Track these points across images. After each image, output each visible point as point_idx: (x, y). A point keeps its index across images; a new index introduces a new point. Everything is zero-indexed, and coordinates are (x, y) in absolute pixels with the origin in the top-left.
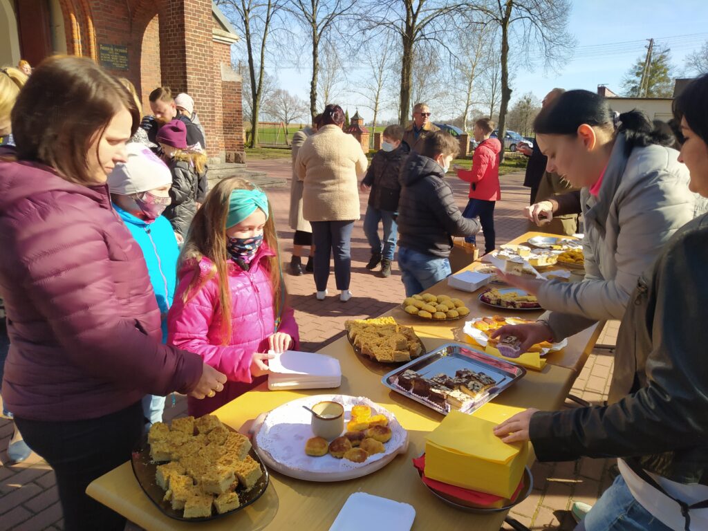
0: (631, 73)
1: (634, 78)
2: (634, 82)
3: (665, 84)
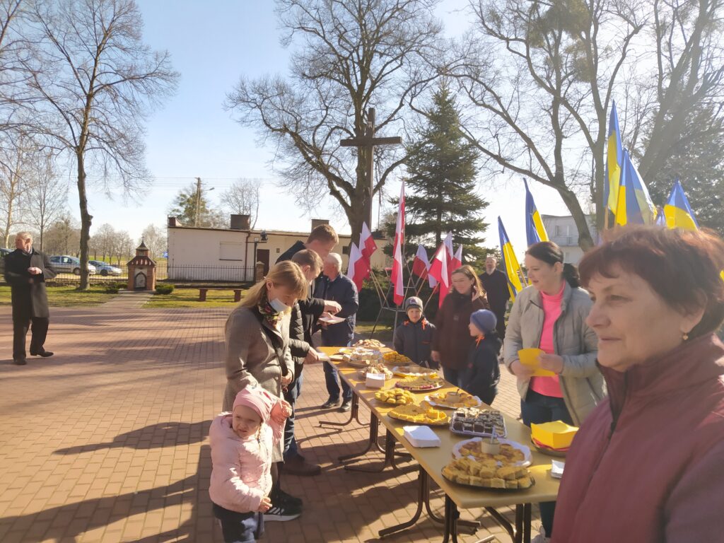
0: (175, 202)
1: (179, 208)
2: (178, 211)
3: (205, 214)
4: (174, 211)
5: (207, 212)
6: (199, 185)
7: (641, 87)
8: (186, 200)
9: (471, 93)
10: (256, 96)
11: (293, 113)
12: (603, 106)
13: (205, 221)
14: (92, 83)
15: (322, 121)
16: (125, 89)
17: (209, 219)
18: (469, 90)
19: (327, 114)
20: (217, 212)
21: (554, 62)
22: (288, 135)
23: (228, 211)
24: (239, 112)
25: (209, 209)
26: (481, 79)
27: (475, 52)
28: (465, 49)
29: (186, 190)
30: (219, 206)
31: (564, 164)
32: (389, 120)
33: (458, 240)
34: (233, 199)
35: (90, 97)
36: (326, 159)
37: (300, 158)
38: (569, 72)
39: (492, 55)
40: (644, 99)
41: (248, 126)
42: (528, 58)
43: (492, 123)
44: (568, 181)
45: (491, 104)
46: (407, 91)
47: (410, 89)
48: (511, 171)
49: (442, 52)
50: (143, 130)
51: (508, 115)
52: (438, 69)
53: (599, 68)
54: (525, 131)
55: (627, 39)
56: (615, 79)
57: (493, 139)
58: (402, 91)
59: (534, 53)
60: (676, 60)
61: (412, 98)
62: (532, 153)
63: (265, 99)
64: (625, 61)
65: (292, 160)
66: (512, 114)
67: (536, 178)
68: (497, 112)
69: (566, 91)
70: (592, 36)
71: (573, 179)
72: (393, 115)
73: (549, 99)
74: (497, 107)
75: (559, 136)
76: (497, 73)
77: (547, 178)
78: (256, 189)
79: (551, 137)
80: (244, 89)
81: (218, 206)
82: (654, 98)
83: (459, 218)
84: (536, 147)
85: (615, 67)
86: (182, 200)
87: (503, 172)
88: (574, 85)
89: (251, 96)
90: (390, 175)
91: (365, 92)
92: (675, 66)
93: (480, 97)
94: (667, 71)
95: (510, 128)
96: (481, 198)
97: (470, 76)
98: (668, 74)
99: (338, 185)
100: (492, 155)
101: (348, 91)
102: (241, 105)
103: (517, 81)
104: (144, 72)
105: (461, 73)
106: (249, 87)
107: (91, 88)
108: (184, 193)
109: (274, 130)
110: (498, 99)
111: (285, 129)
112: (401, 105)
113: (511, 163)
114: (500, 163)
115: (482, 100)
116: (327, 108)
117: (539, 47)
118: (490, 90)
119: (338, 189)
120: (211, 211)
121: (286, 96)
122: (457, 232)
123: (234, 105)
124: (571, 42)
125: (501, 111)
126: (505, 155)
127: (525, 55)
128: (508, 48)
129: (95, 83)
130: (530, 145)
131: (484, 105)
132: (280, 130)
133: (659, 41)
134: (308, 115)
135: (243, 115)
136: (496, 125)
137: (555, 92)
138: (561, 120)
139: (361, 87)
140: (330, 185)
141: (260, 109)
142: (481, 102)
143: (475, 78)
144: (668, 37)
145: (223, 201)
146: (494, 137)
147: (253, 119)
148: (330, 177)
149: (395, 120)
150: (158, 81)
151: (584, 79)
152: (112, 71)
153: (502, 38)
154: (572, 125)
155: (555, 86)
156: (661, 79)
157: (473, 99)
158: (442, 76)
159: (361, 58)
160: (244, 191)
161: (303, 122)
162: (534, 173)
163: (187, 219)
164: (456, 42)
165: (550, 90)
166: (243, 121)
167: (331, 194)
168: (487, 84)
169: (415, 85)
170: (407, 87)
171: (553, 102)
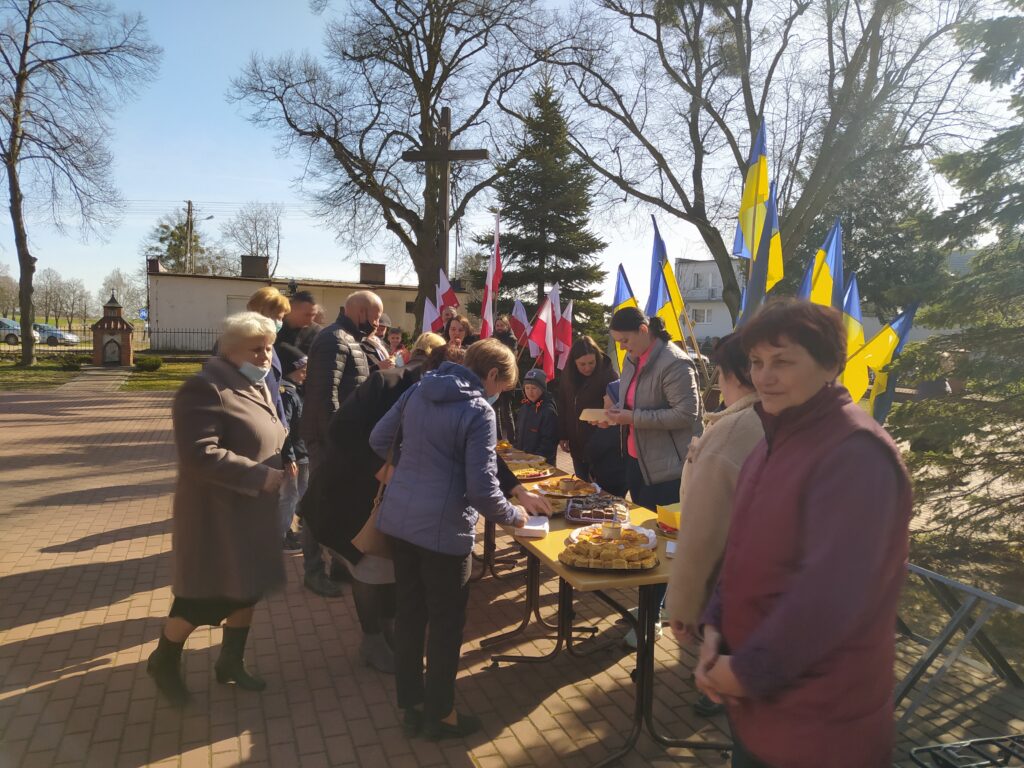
1: (159, 244)
2: (157, 249)
3: (199, 255)
4: (151, 249)
5: (202, 251)
6: (189, 211)
7: (806, 87)
8: (169, 233)
9: (582, 89)
10: (275, 83)
11: (330, 110)
12: (757, 112)
13: (199, 265)
14: (23, 57)
15: (373, 123)
16: (77, 68)
17: (206, 262)
18: (579, 85)
19: (379, 112)
20: (218, 251)
21: (693, 47)
22: (323, 141)
23: (235, 250)
24: (250, 105)
25: (204, 247)
26: (595, 69)
27: (587, 30)
28: (574, 25)
29: (168, 218)
30: (220, 242)
31: (706, 190)
32: (469, 123)
33: (567, 294)
34: (241, 233)
35: (21, 78)
36: (379, 177)
37: (342, 175)
38: (712, 62)
39: (610, 35)
40: (811, 101)
41: (264, 126)
42: (658, 42)
43: (610, 131)
44: (710, 214)
45: (609, 104)
46: (494, 83)
47: (498, 79)
48: (636, 199)
49: (541, 29)
50: (109, 131)
51: (632, 121)
52: (537, 52)
53: (753, 58)
54: (654, 144)
55: (789, 22)
56: (774, 75)
57: (611, 154)
58: (486, 82)
59: (667, 34)
60: (851, 51)
61: (501, 93)
62: (664, 175)
63: (289, 87)
64: (786, 51)
65: (332, 179)
66: (637, 119)
67: (669, 209)
68: (618, 116)
69: (709, 90)
70: (744, 13)
71: (717, 211)
72: (474, 117)
73: (686, 99)
74: (618, 109)
75: (699, 152)
76: (617, 60)
77: (682, 209)
78: (275, 217)
79: (689, 153)
80: (256, 71)
81: (218, 243)
82: (823, 102)
83: (568, 264)
84: (669, 166)
85: (773, 58)
86: (164, 233)
87: (625, 200)
88: (719, 82)
89: (268, 83)
90: (471, 203)
91: (435, 83)
92: (850, 59)
93: (594, 95)
94: (840, 66)
95: (635, 140)
96: (597, 237)
97: (580, 65)
98: (841, 70)
99: (399, 216)
100: (611, 177)
101: (410, 80)
102: (253, 96)
103: (643, 73)
104: (105, 44)
105: (568, 60)
106: (263, 70)
107: (23, 65)
108: (166, 223)
109: (302, 133)
110: (618, 98)
111: (318, 133)
112: (486, 102)
113: (636, 188)
114: (622, 188)
115: (597, 98)
116: (379, 104)
117: (673, 26)
118: (607, 85)
119: (398, 220)
120: (207, 249)
121: (318, 83)
122: (565, 283)
123: (241, 95)
124: (717, 21)
125: (623, 114)
126: (628, 176)
127: (655, 38)
128: (632, 27)
129: (29, 57)
130: (662, 164)
131: (599, 106)
132: (311, 134)
133: (830, 25)
134: (352, 113)
135: (255, 110)
136: (616, 135)
137: (695, 91)
138: (702, 130)
139: (429, 75)
140: (387, 216)
141: (282, 102)
142: (596, 102)
143: (587, 68)
144: (841, 19)
145: (226, 235)
146: (614, 151)
147: (271, 116)
148: (387, 204)
149: (477, 124)
150: (129, 58)
151: (732, 73)
152: (54, 40)
153: (624, 12)
154: (716, 137)
155: (694, 83)
156: (832, 77)
157: (585, 97)
158: (542, 63)
159: (428, 33)
160: (256, 222)
161: (345, 123)
162: (666, 201)
163: (172, 262)
164: (560, 14)
165: (688, 88)
166: (256, 119)
167: (388, 227)
168: (603, 77)
169: (505, 74)
170: (493, 76)
171: (691, 104)
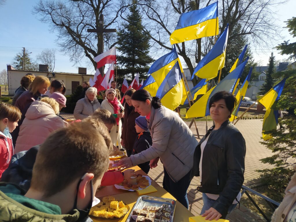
0: (15, 59)
1: (17, 62)
3: (30, 65)
4: (14, 63)
6: (24, 51)
8: (20, 58)
9: (148, 14)
10: (48, 8)
11: (67, 18)
13: (30, 68)
15: (81, 22)
19: (83, 19)
21: (182, 2)
26: (152, 7)
31: (186, 46)
32: (112, 22)
33: (142, 77)
36: (83, 40)
37: (70, 38)
38: (187, 6)
41: (45, 22)
44: (187, 53)
45: (156, 18)
48: (164, 48)
53: (200, 5)
58: (117, 10)
61: (122, 13)
63: (54, 10)
66: (165, 23)
68: (159, 22)
72: (114, 20)
77: (179, 52)
78: (53, 53)
81: (35, 61)
83: (142, 67)
86: (18, 58)
87: (161, 49)
91: (100, 9)
93: (151, 16)
94: (226, 8)
95: (164, 30)
99: (89, 52)
100: (157, 41)
101: (92, 8)
103: (167, 9)
105: (143, 4)
109: (57, 25)
110: (159, 16)
112: (117, 16)
113: (164, 45)
114: (160, 45)
118: (155, 12)
121: (63, 9)
131: (153, 19)
132: (61, 25)
135: (42, 17)
136: (158, 28)
139: (98, 7)
140: (86, 52)
141: (51, 15)
143: (149, 6)
145: (38, 59)
148: (86, 49)
165: (180, 13)
167: (86, 56)
168: (154, 9)
169: (123, 7)
170: (119, 8)
